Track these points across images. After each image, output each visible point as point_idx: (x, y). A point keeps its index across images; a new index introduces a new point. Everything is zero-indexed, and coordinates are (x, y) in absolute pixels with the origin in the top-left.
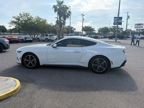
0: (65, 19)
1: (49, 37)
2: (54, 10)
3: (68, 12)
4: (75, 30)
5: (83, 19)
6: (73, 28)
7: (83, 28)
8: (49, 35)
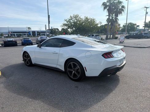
0: (117, 16)
1: (95, 37)
2: (103, 7)
3: (120, 7)
4: (138, 28)
5: (147, 13)
6: (136, 24)
7: (145, 24)
8: (95, 35)
